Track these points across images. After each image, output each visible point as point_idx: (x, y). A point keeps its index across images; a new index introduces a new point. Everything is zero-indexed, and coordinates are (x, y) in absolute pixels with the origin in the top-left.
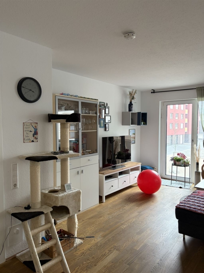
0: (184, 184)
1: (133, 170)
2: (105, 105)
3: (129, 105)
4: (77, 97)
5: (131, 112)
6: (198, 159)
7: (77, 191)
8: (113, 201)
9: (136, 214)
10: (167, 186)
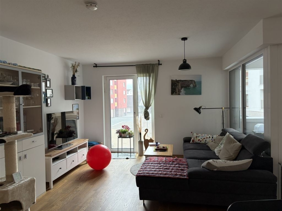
0: (130, 154)
1: (81, 147)
2: (46, 77)
3: (72, 78)
4: (16, 65)
5: (75, 85)
6: (141, 130)
7: (30, 180)
8: (62, 184)
9: (92, 192)
10: (114, 159)
